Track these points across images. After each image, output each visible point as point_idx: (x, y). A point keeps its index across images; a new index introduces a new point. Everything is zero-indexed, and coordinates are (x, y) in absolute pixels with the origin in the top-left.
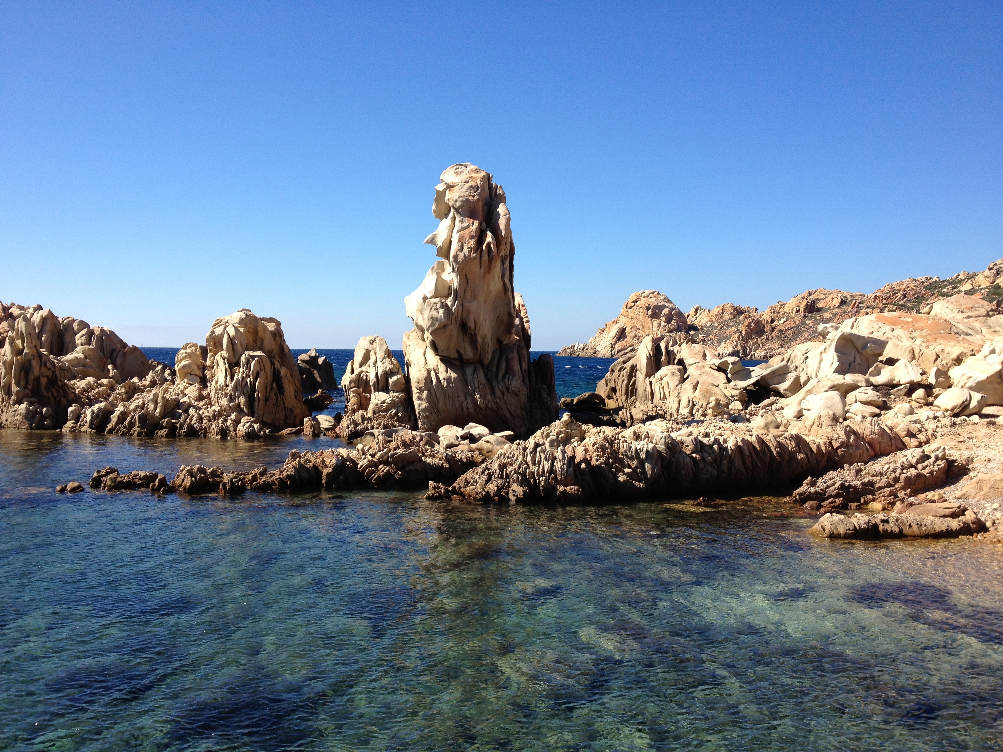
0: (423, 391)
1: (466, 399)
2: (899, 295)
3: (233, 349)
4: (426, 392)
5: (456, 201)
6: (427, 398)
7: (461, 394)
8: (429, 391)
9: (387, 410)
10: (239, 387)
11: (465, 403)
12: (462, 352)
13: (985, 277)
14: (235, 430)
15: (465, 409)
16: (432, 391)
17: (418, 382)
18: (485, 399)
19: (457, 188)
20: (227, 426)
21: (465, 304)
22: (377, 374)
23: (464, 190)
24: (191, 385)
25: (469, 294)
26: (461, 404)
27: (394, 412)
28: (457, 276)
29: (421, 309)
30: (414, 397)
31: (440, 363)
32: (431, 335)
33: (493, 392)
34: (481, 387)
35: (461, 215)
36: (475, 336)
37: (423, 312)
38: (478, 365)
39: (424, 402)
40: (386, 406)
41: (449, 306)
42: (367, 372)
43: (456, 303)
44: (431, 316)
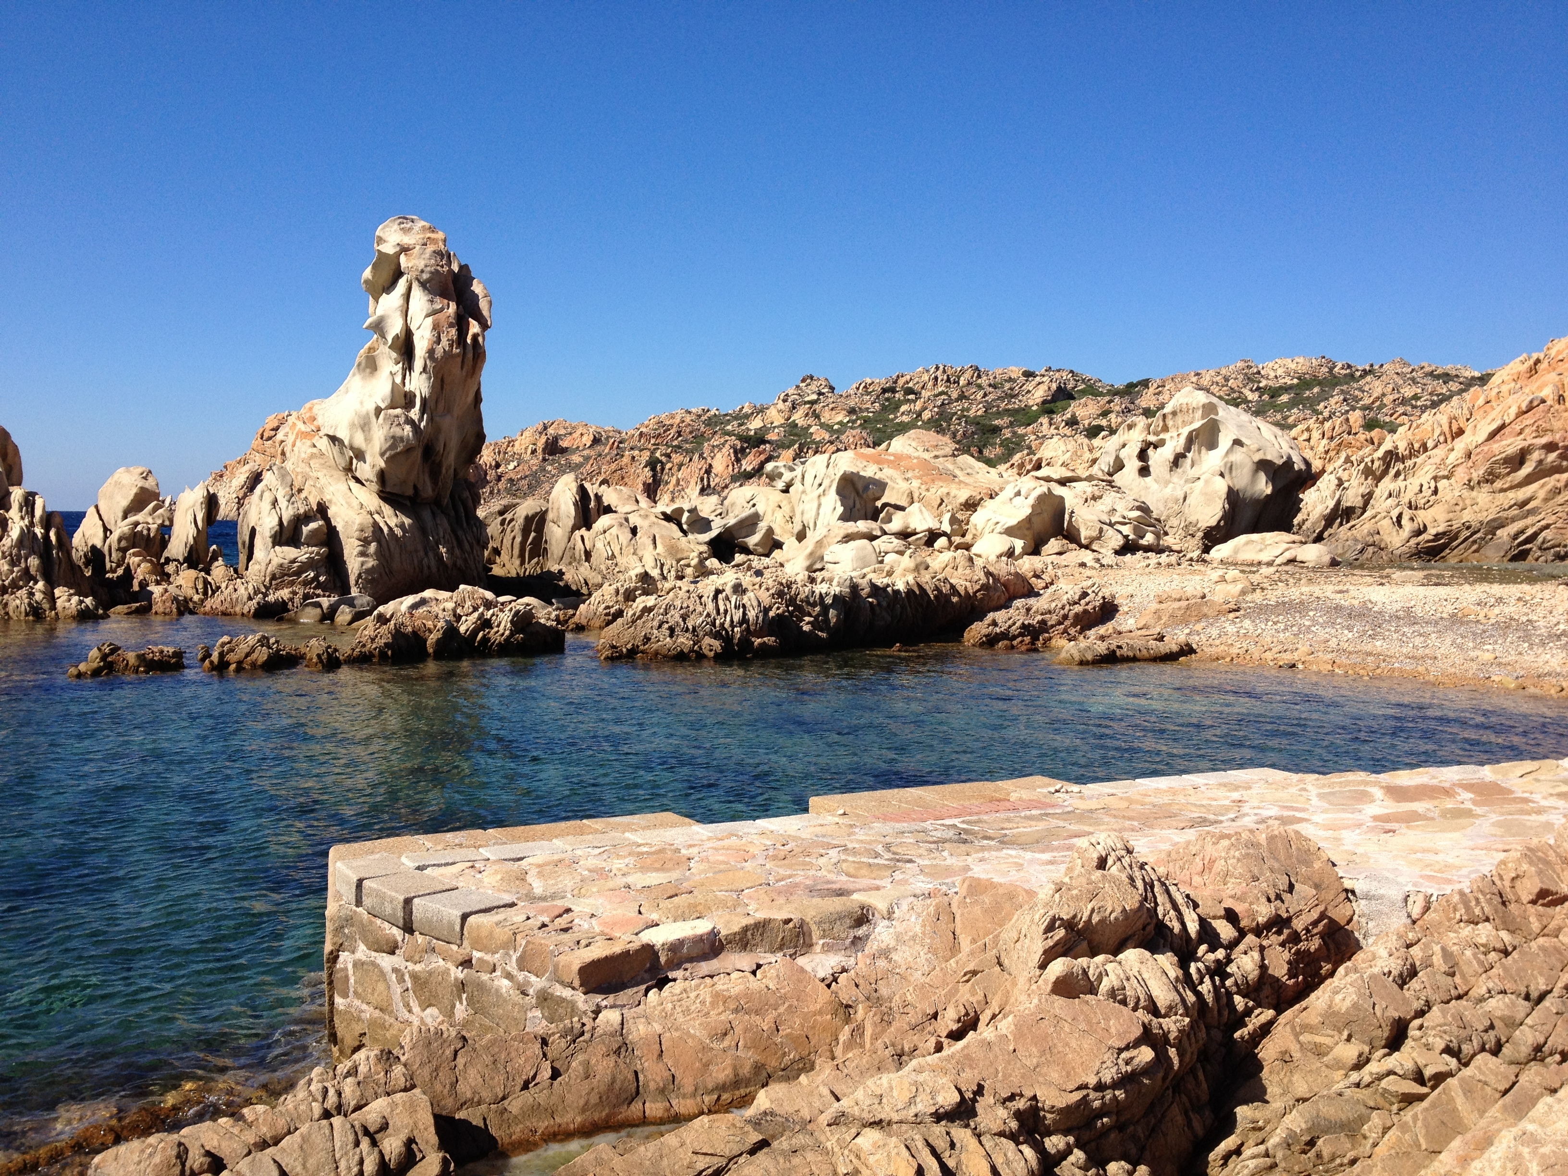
0: (369, 543)
1: (426, 554)
2: (673, 431)
4: (373, 546)
5: (422, 271)
6: (376, 553)
7: (419, 547)
8: (379, 542)
9: (298, 573)
11: (425, 560)
12: (420, 486)
13: (779, 411)
14: (53, 608)
15: (425, 568)
16: (384, 543)
18: (452, 553)
19: (415, 251)
21: (435, 419)
22: (280, 519)
23: (427, 256)
25: (441, 405)
26: (420, 562)
27: (312, 575)
28: (430, 378)
29: (365, 424)
30: (346, 552)
31: (382, 503)
32: (386, 462)
33: (460, 544)
34: (447, 537)
35: (430, 292)
36: (440, 464)
37: (366, 428)
38: (434, 507)
39: (371, 559)
40: (298, 566)
41: (416, 421)
42: (148, 523)
43: (425, 416)
44: (391, 434)
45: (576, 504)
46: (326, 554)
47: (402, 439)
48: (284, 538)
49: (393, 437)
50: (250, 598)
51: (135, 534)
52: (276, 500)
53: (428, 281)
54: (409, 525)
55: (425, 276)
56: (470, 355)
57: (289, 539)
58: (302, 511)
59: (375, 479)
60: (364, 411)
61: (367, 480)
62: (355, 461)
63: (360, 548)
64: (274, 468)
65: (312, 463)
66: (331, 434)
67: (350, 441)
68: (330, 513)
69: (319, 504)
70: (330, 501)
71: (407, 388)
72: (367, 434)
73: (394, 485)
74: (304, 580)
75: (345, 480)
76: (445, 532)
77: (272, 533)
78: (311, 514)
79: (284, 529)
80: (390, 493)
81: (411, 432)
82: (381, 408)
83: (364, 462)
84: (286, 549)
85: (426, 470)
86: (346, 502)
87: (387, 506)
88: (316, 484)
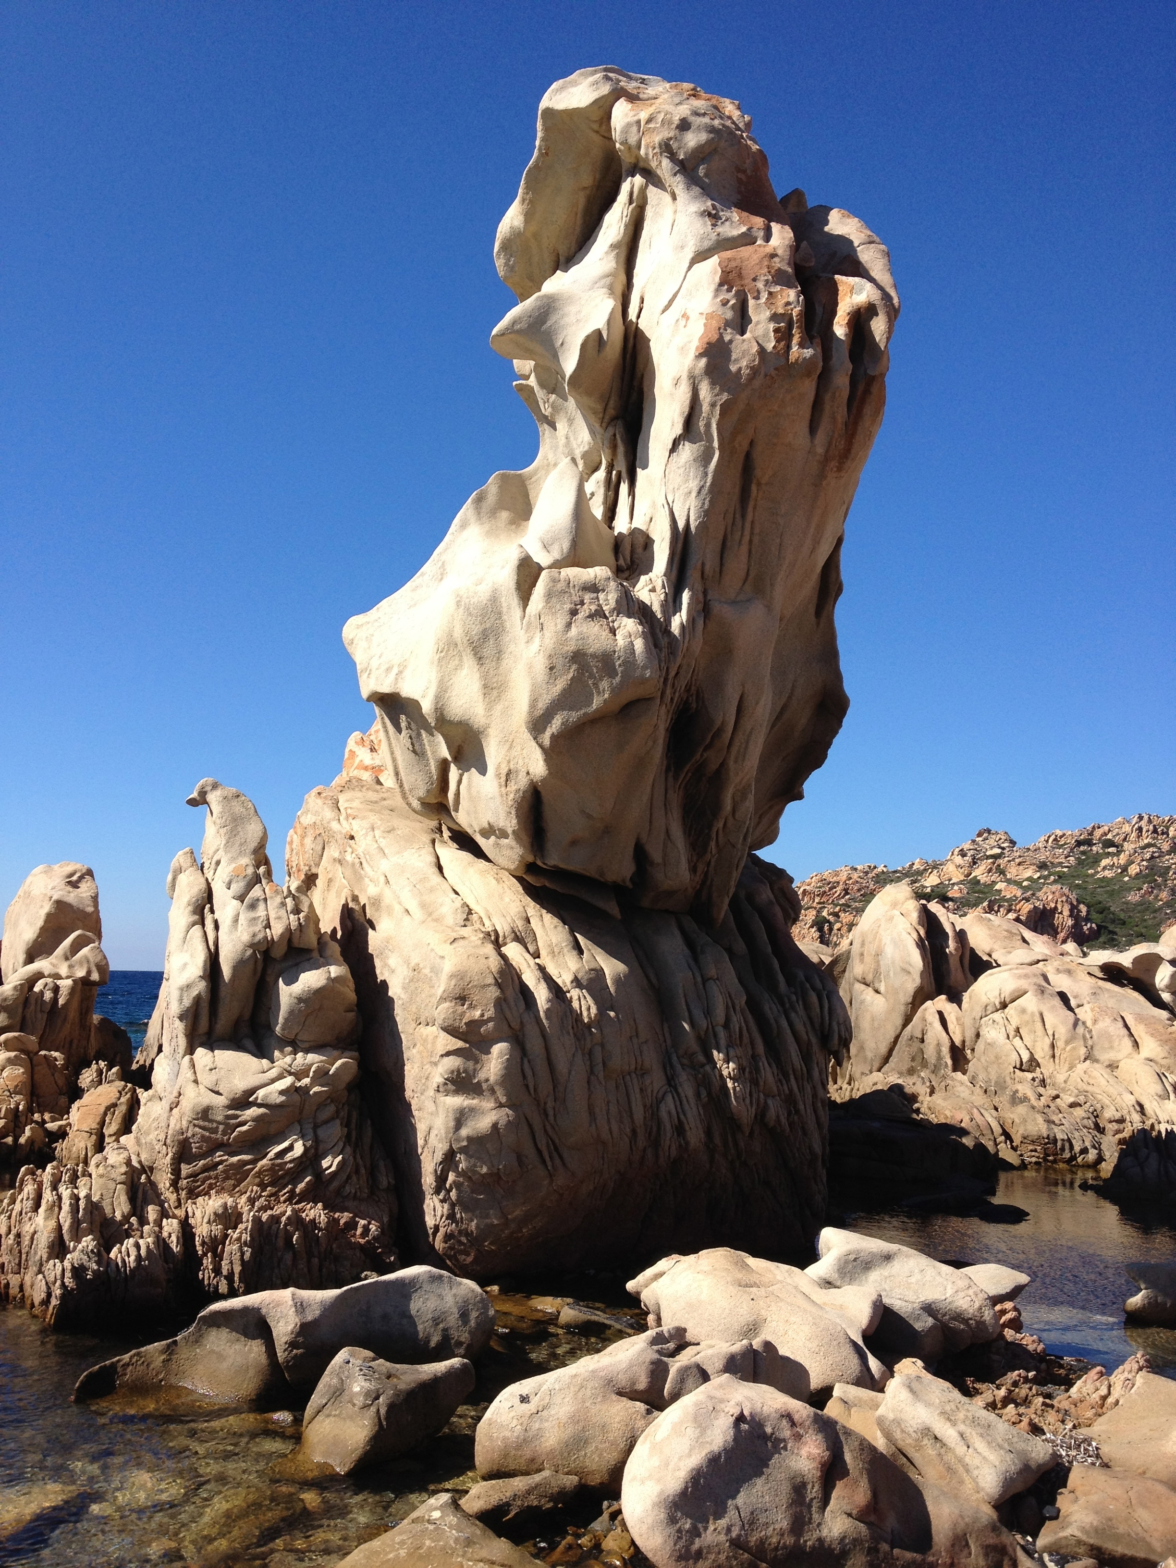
0: (484, 1045)
1: (671, 1081)
2: (839, 890)
4: (499, 1051)
6: (507, 1078)
7: (651, 1058)
8: (518, 1041)
9: (258, 1142)
11: (669, 1104)
13: (959, 866)
15: (668, 1131)
16: (535, 1044)
17: (462, 999)
18: (754, 1082)
21: (717, 608)
25: (737, 565)
26: (653, 1110)
27: (299, 1149)
28: (704, 458)
29: (485, 635)
30: (412, 1073)
31: (533, 908)
32: (549, 754)
33: (775, 1052)
34: (736, 1022)
35: (707, 191)
36: (719, 778)
37: (488, 650)
38: (690, 924)
39: (488, 1104)
40: (257, 1119)
41: (656, 608)
42: (58, 976)
43: (686, 596)
44: (571, 647)
45: (920, 944)
46: (347, 1078)
47: (606, 659)
48: (224, 1022)
49: (578, 657)
50: (58, 1249)
51: (26, 1002)
52: (208, 896)
53: (701, 154)
54: (618, 981)
55: (693, 140)
56: (842, 381)
57: (237, 1023)
58: (277, 930)
59: (510, 823)
60: (483, 593)
61: (487, 832)
62: (454, 773)
63: (455, 1061)
64: (213, 798)
65: (342, 799)
66: (385, 688)
67: (438, 698)
68: (375, 939)
69: (347, 914)
70: (376, 902)
71: (621, 525)
72: (489, 665)
73: (574, 843)
74: (272, 1169)
75: (426, 838)
76: (730, 1007)
77: (187, 1002)
78: (312, 941)
79: (223, 992)
80: (557, 874)
81: (639, 645)
82: (540, 569)
83: (483, 771)
84: (226, 1057)
85: (676, 799)
86: (423, 906)
87: (548, 917)
88: (349, 857)
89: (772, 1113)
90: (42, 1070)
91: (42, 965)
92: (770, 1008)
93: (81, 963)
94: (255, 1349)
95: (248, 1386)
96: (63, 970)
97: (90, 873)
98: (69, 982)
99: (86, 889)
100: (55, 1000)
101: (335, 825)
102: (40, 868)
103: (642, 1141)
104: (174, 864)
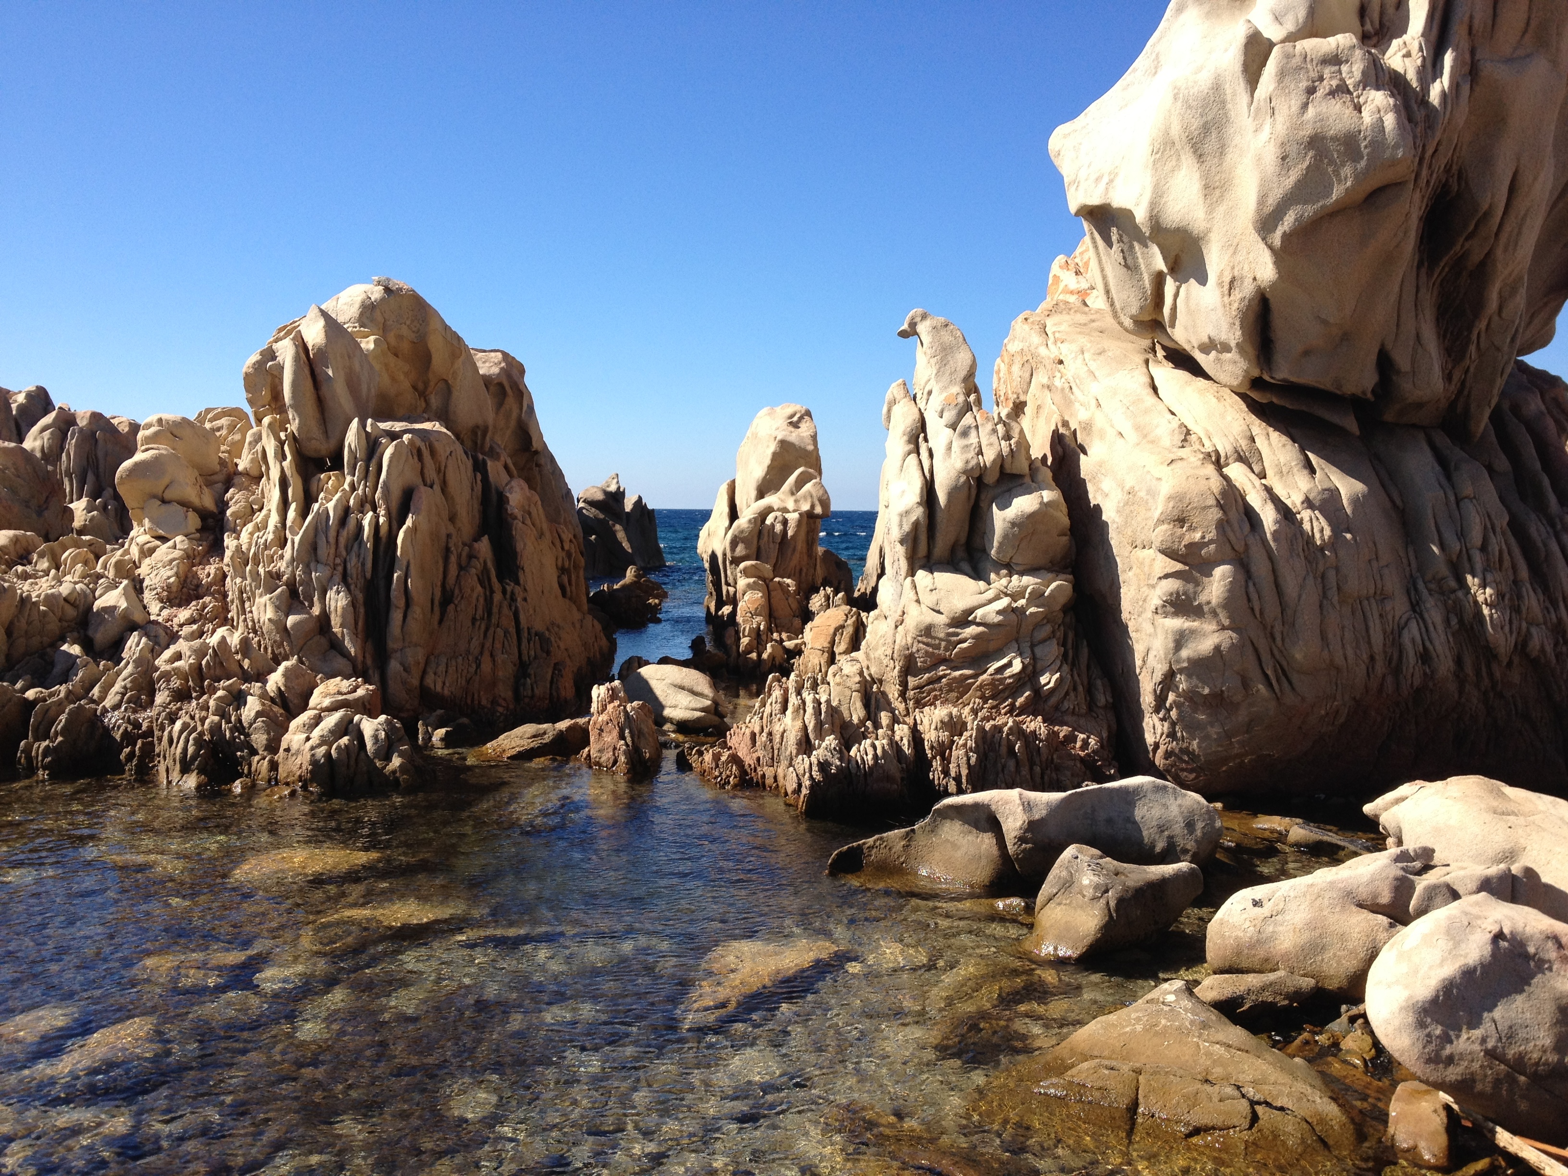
0: (1205, 567)
1: (1416, 607)
3: (320, 402)
4: (1222, 574)
6: (1228, 604)
7: (1393, 583)
8: (1242, 564)
9: (977, 658)
10: (324, 551)
11: (1413, 630)
12: (1402, 359)
14: (273, 747)
15: (1411, 658)
16: (1261, 568)
17: (1181, 521)
18: (1516, 609)
20: (239, 727)
21: (1488, 68)
24: (164, 539)
25: (1514, 14)
26: (1394, 637)
27: (1017, 666)
29: (1206, 129)
30: (1128, 595)
31: (1258, 427)
32: (1280, 256)
33: (1541, 576)
34: (1496, 544)
36: (1483, 271)
37: (1209, 146)
38: (1442, 439)
39: (1209, 626)
40: (977, 637)
41: (1412, 76)
42: (785, 510)
43: (1448, 58)
44: (1307, 131)
46: (1062, 600)
47: (1350, 143)
48: (941, 546)
49: (1315, 142)
50: (806, 746)
51: (760, 532)
52: (922, 425)
54: (1355, 501)
57: (953, 549)
58: (989, 456)
59: (1233, 335)
60: (1204, 81)
61: (1206, 348)
62: (1170, 286)
63: (1172, 585)
64: (923, 328)
65: (1049, 322)
66: (1095, 200)
67: (1153, 205)
68: (1086, 465)
69: (1057, 439)
70: (1088, 427)
72: (1212, 161)
73: (1306, 353)
74: (992, 683)
75: (1139, 359)
76: (1489, 528)
77: (907, 527)
78: (1023, 467)
79: (940, 517)
80: (1288, 389)
81: (1390, 121)
82: (1271, 45)
83: (1203, 280)
84: (945, 579)
85: (1429, 299)
86: (1138, 428)
87: (1275, 436)
88: (1058, 383)
89: (1535, 643)
90: (777, 595)
91: (771, 500)
92: (1537, 530)
93: (805, 498)
94: (987, 841)
95: (982, 873)
96: (791, 505)
97: (808, 413)
98: (796, 515)
99: (805, 429)
100: (785, 531)
101: (1043, 351)
102: (765, 410)
103: (1380, 668)
104: (888, 396)
